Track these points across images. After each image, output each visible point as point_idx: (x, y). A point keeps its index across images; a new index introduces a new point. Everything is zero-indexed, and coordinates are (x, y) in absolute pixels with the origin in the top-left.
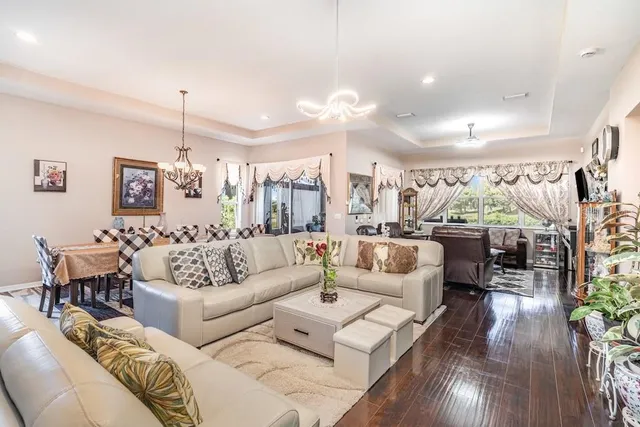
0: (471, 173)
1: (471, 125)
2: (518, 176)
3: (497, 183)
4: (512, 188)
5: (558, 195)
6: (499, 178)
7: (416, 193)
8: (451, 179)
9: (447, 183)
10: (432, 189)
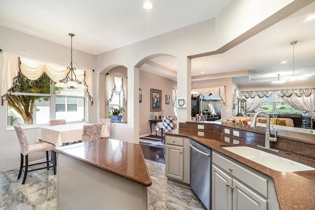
0: (270, 93)
1: (279, 75)
2: (292, 94)
3: (282, 97)
4: (289, 99)
5: (309, 102)
6: (283, 95)
7: (246, 101)
8: (261, 95)
9: (260, 97)
10: (252, 99)
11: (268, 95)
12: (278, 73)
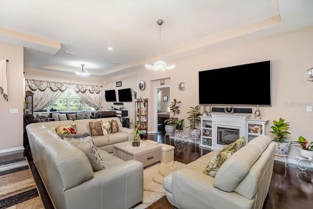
0: (65, 86)
1: (83, 65)
2: (86, 90)
4: (83, 95)
5: (98, 98)
6: (79, 90)
7: (32, 94)
8: (55, 88)
9: (52, 90)
10: (42, 93)
11: (63, 88)
12: (82, 63)
